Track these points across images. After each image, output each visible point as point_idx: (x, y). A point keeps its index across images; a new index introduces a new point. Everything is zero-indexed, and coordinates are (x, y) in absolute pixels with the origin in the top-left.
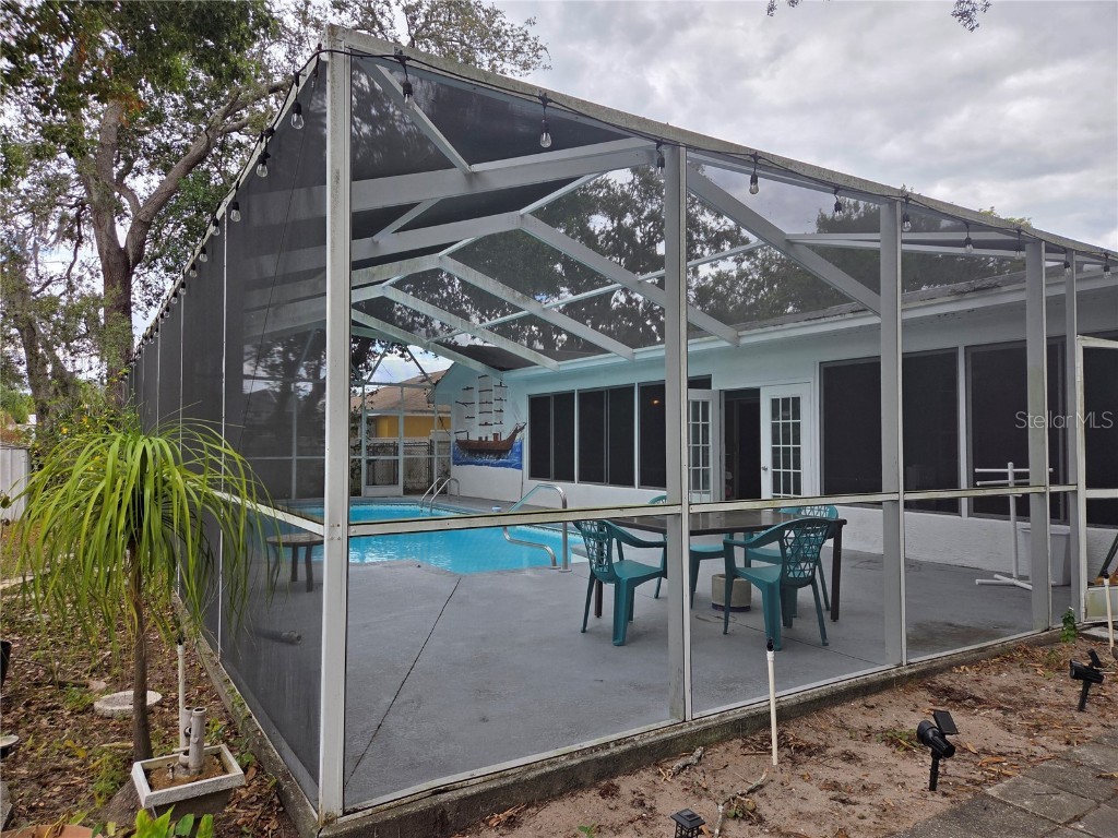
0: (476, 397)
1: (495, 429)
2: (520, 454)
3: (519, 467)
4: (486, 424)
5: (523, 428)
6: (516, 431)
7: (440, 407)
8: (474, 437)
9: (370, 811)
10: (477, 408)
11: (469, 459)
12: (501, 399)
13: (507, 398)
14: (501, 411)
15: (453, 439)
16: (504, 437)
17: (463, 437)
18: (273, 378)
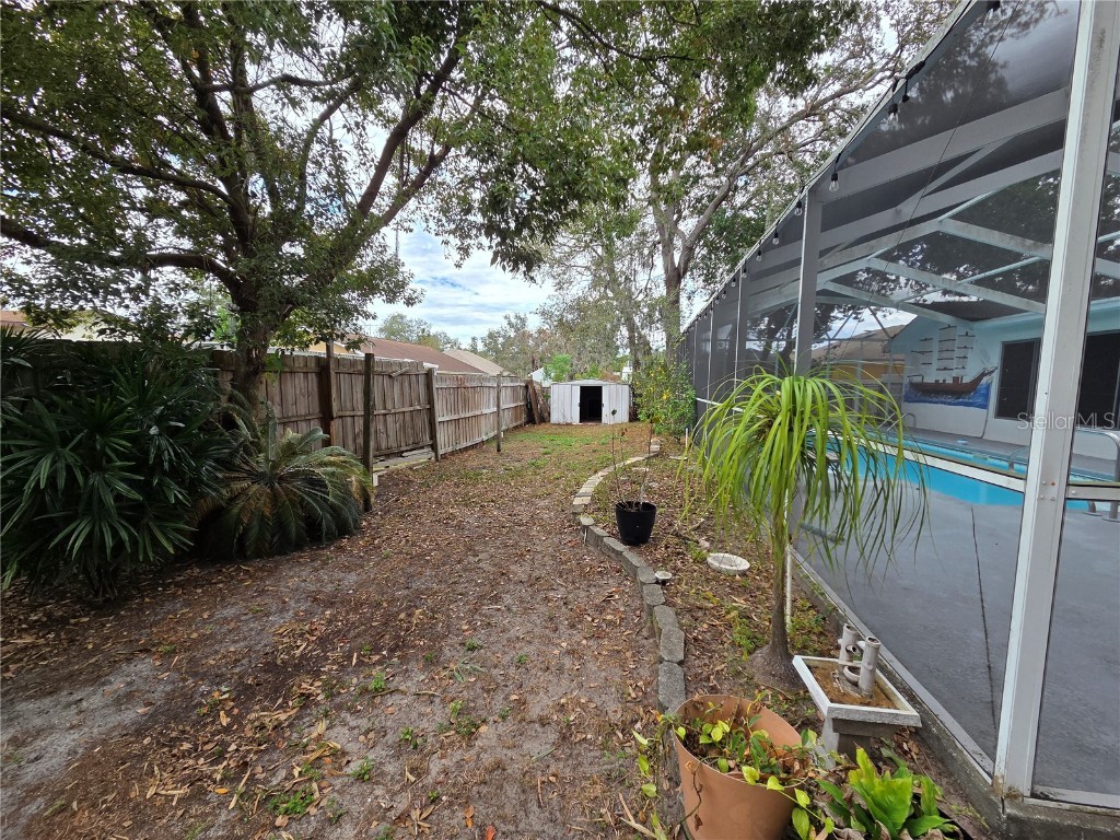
0: (935, 346)
1: (955, 373)
2: (987, 396)
3: (985, 406)
4: (945, 369)
5: (993, 372)
6: (983, 375)
7: (895, 356)
8: (930, 380)
9: (1067, 806)
10: (935, 355)
11: (923, 398)
12: (965, 347)
13: (974, 346)
14: (965, 357)
15: (906, 381)
16: (966, 380)
17: (917, 380)
18: (759, 340)
